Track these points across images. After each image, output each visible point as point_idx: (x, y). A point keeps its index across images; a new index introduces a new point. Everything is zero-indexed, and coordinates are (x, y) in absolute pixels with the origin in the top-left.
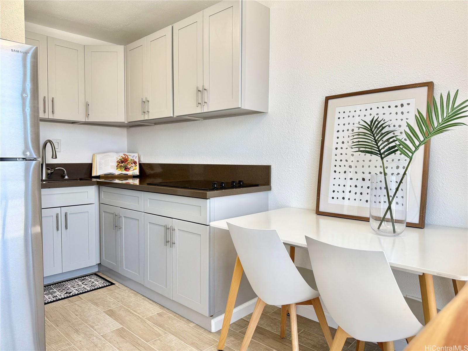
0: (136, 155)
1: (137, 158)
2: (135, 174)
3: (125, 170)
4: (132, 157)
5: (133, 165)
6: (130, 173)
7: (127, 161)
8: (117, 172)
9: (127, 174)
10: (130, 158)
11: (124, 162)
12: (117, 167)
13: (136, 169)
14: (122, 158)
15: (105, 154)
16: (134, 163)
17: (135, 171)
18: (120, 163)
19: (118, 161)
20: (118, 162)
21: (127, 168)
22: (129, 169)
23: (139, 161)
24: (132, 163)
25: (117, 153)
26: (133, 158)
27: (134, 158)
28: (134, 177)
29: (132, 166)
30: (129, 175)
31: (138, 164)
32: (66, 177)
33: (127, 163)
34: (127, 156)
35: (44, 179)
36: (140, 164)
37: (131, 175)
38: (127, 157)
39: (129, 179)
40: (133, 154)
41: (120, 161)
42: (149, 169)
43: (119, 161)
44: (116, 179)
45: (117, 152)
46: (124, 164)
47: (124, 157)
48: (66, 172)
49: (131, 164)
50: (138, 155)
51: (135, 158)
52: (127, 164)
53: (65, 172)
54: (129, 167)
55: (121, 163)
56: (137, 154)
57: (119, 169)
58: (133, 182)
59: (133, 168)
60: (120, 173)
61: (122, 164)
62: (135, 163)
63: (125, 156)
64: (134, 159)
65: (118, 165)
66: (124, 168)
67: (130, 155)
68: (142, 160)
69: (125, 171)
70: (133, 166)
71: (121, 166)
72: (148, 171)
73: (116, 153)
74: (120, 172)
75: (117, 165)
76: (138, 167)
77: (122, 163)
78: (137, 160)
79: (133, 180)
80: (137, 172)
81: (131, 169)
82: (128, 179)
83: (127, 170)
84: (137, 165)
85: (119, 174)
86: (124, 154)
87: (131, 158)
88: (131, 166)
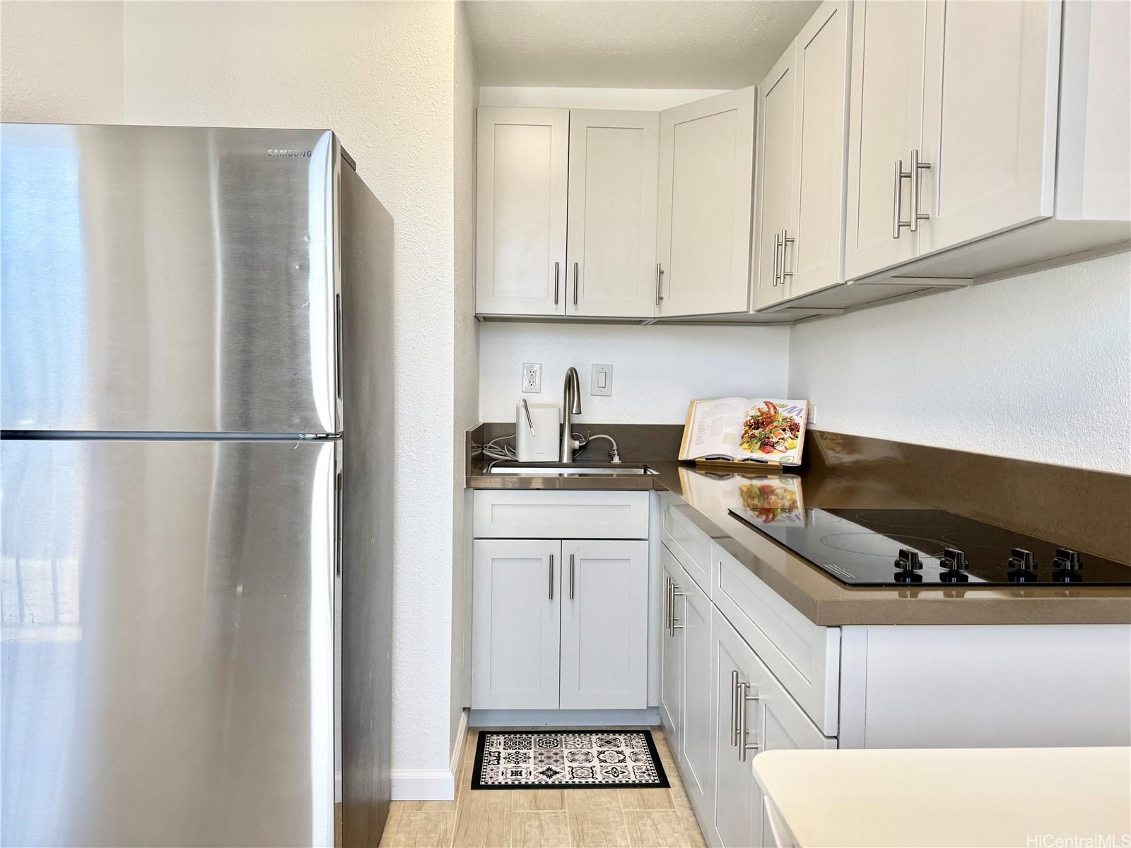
0: (802, 404)
1: (803, 414)
2: (789, 462)
3: (760, 448)
4: (789, 413)
5: (789, 434)
6: (774, 458)
7: (772, 422)
8: (740, 453)
9: (767, 462)
10: (783, 413)
11: (762, 424)
12: (743, 438)
13: (795, 448)
14: (759, 414)
15: (717, 402)
16: (792, 430)
17: (789, 453)
18: (750, 426)
19: (746, 422)
20: (746, 424)
21: (767, 444)
22: (773, 446)
23: (808, 423)
24: (784, 430)
25: (749, 399)
26: (789, 415)
27: (794, 415)
28: (787, 470)
29: (783, 439)
30: (769, 463)
31: (801, 434)
32: (616, 460)
33: (771, 427)
34: (775, 408)
35: (565, 460)
36: (809, 434)
37: (777, 464)
38: (772, 412)
39: (769, 476)
40: (791, 403)
41: (752, 421)
42: (839, 449)
43: (749, 421)
44: (735, 474)
45: (749, 397)
46: (760, 430)
47: (765, 409)
48: (615, 447)
49: (781, 431)
50: (809, 404)
51: (797, 415)
52: (771, 432)
53: (613, 446)
54: (775, 440)
55: (754, 429)
56: (805, 401)
57: (746, 445)
58: (782, 485)
59: (786, 444)
60: (747, 457)
61: (756, 432)
62: (794, 428)
63: (768, 408)
64: (795, 417)
65: (746, 432)
66: (759, 443)
67: (783, 406)
68: (815, 422)
69: (760, 452)
70: (786, 436)
71: (753, 437)
72: (833, 456)
73: (746, 400)
74: (748, 455)
75: (743, 432)
76: (799, 443)
77: (757, 429)
78: (801, 422)
79: (783, 480)
80: (794, 455)
81: (779, 447)
82: (767, 477)
83: (768, 448)
84: (799, 437)
85: (743, 461)
86: (766, 403)
87: (786, 414)
88: (782, 437)
